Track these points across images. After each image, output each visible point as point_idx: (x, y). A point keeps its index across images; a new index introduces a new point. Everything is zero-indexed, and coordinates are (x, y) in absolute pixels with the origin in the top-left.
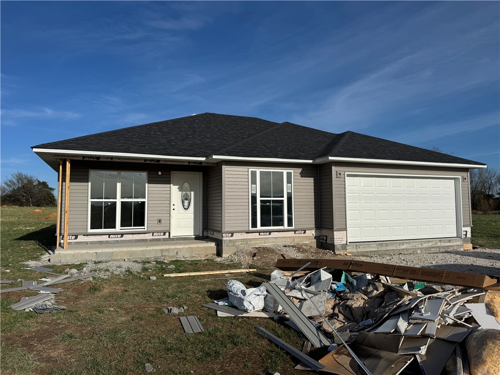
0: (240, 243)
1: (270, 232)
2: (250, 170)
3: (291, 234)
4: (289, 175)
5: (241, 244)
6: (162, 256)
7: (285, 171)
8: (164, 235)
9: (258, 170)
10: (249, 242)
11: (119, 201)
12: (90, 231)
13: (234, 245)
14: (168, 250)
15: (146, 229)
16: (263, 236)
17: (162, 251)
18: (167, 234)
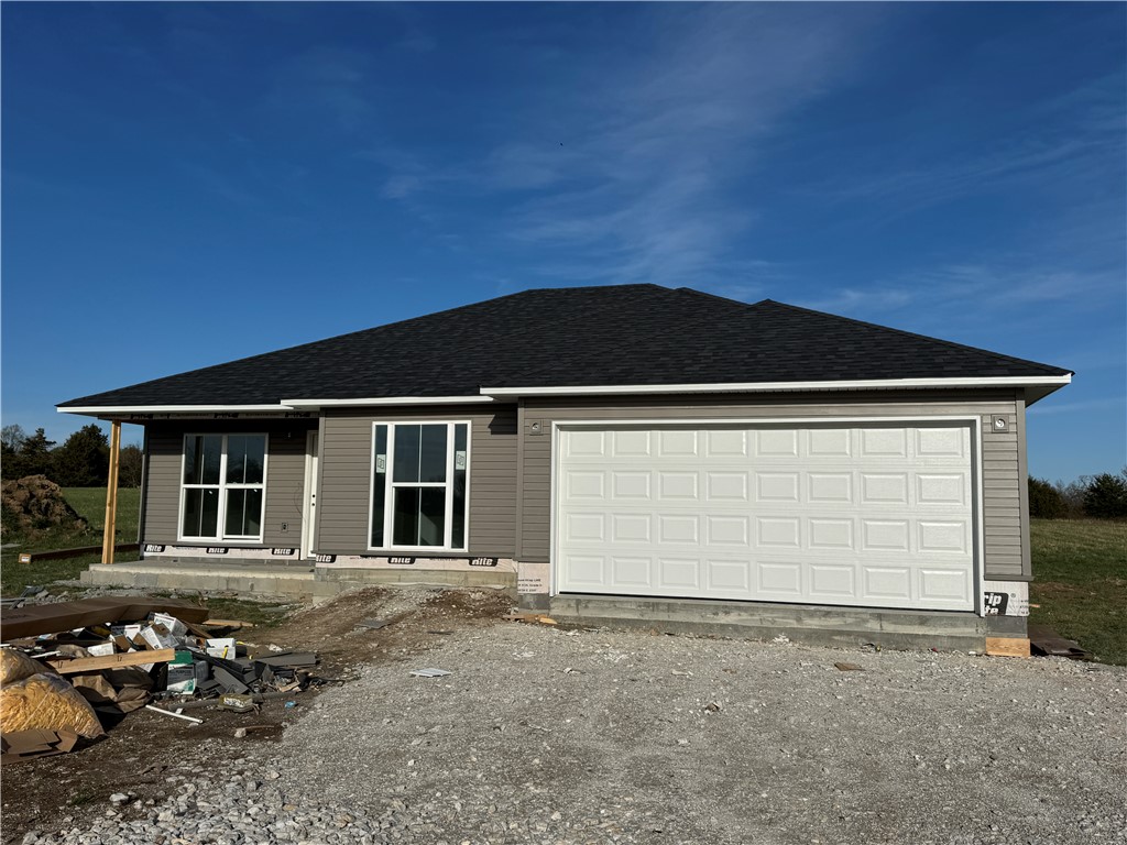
0: (348, 577)
1: (413, 558)
2: (375, 424)
3: (463, 565)
4: (461, 430)
5: (350, 579)
6: (228, 589)
7: (451, 425)
8: (292, 553)
9: (391, 426)
10: (366, 577)
11: (223, 487)
12: (182, 538)
13: (336, 581)
14: (237, 580)
15: (261, 541)
16: (396, 565)
17: (228, 580)
18: (297, 551)
